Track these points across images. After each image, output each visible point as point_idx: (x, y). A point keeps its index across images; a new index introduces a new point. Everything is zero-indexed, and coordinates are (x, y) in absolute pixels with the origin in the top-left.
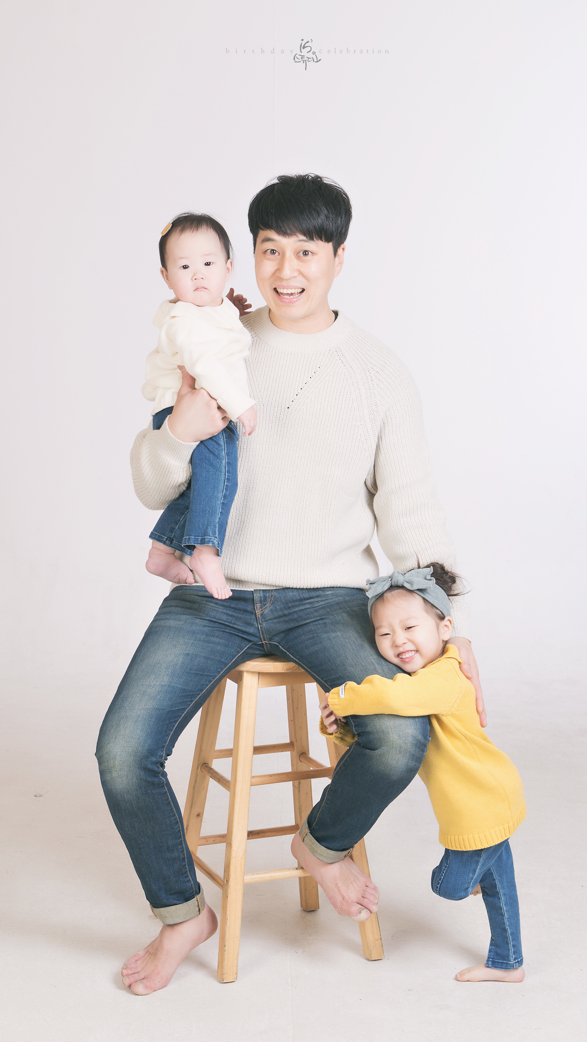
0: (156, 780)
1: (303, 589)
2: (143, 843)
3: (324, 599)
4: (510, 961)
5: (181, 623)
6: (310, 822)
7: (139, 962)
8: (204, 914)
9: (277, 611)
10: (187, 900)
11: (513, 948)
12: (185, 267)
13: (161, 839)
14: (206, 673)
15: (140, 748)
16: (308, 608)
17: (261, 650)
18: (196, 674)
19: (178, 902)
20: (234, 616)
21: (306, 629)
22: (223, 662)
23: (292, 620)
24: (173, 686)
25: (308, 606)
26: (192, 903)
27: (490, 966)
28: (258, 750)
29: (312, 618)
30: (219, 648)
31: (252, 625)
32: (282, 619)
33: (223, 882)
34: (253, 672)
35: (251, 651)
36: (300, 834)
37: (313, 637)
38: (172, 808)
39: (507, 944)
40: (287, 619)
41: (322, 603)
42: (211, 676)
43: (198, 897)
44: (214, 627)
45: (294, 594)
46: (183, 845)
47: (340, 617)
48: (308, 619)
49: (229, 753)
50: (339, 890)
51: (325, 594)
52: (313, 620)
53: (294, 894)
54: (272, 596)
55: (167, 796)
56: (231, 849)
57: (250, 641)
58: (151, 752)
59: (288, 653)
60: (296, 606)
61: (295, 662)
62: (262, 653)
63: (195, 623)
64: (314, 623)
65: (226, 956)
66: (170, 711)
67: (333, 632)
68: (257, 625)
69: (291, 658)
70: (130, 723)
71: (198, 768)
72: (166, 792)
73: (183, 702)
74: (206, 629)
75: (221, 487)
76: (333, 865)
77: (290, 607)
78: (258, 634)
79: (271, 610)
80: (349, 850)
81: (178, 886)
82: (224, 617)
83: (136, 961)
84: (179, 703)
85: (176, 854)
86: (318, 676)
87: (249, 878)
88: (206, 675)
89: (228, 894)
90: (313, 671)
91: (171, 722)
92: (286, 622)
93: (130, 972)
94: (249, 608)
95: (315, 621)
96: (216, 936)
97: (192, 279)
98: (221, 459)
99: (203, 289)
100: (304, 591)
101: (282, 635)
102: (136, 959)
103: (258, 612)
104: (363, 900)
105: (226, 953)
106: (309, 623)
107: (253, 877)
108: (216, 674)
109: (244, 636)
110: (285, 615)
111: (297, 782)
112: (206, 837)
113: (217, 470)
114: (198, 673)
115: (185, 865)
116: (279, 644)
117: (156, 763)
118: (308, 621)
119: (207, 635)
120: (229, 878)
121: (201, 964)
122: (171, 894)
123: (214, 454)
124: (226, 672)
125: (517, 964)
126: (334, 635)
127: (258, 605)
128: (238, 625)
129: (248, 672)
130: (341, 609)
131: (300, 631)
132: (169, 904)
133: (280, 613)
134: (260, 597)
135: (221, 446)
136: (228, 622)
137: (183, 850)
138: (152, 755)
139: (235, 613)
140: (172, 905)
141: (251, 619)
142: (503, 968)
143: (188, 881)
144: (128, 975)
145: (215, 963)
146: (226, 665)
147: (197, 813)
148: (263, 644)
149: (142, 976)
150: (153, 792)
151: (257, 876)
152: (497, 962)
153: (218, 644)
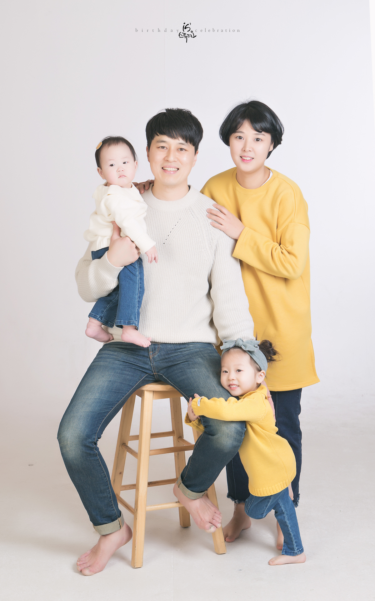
0: (92, 452)
1: (176, 344)
2: (86, 488)
3: (188, 349)
4: (295, 551)
5: (107, 363)
6: (182, 477)
7: (87, 557)
8: (124, 528)
9: (161, 356)
10: (113, 520)
11: (296, 543)
12: (112, 165)
13: (96, 486)
14: (121, 392)
15: (82, 434)
16: (179, 355)
17: (153, 378)
18: (115, 392)
19: (107, 522)
20: (137, 359)
21: (178, 367)
22: (131, 385)
23: (170, 361)
24: (101, 399)
25: (179, 354)
26: (116, 522)
27: (284, 554)
28: (153, 436)
29: (181, 360)
30: (128, 377)
31: (148, 364)
32: (164, 361)
33: (134, 510)
34: (150, 391)
35: (147, 379)
36: (177, 483)
37: (182, 371)
38: (102, 468)
39: (292, 541)
40: (167, 360)
41: (187, 352)
42: (124, 393)
43: (119, 519)
44: (125, 365)
45: (171, 346)
46: (110, 489)
47: (197, 360)
48: (179, 361)
49: (137, 437)
50: (199, 515)
51: (189, 346)
52: (182, 362)
53: (176, 517)
54: (159, 347)
55: (99, 461)
56: (138, 491)
57: (146, 373)
58: (88, 436)
59: (168, 380)
60: (172, 353)
61: (171, 385)
62: (153, 380)
63: (115, 363)
64: (183, 363)
65: (136, 553)
66: (100, 413)
67: (193, 368)
68: (150, 364)
69: (169, 383)
70: (76, 420)
71: (120, 446)
72: (98, 459)
73: (107, 408)
74: (121, 367)
75: (137, 292)
76: (196, 501)
77: (169, 354)
78: (151, 369)
79: (158, 355)
80: (205, 492)
81: (107, 513)
82: (132, 360)
83: (86, 556)
84: (105, 408)
85: (105, 495)
86: (184, 393)
87: (149, 508)
88: (121, 393)
89: (137, 517)
90: (181, 391)
91: (100, 419)
92: (167, 362)
93: (81, 563)
94: (146, 355)
95: (183, 362)
96: (131, 542)
97: (117, 171)
98: (136, 276)
99: (124, 176)
100: (177, 345)
101: (165, 370)
102: (86, 555)
103: (151, 357)
104: (213, 521)
105: (136, 551)
106: (179, 363)
107: (151, 507)
108: (127, 392)
109: (143, 370)
110: (166, 359)
111: (176, 453)
112: (125, 485)
113: (135, 282)
114: (116, 391)
115: (111, 501)
116: (163, 375)
117: (92, 442)
118: (179, 362)
119: (122, 370)
120: (137, 508)
121: (122, 558)
122: (104, 518)
123: (132, 273)
124: (133, 391)
125: (299, 552)
126: (193, 370)
127: (151, 353)
128: (140, 364)
129: (147, 391)
130: (198, 355)
131: (175, 368)
132: (103, 523)
133: (163, 357)
134: (152, 348)
135: (136, 269)
136: (134, 362)
137: (110, 492)
138: (89, 438)
139: (138, 358)
140: (104, 524)
141: (147, 361)
142: (291, 555)
143: (113, 510)
144: (80, 565)
145: (130, 557)
146: (132, 387)
147: (120, 472)
148: (154, 374)
149: (88, 565)
150: (91, 459)
151: (154, 507)
152: (288, 552)
153: (128, 375)
